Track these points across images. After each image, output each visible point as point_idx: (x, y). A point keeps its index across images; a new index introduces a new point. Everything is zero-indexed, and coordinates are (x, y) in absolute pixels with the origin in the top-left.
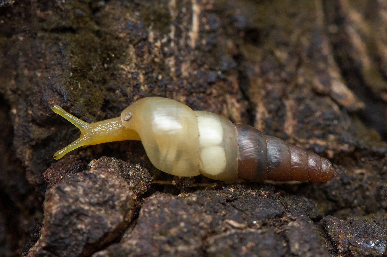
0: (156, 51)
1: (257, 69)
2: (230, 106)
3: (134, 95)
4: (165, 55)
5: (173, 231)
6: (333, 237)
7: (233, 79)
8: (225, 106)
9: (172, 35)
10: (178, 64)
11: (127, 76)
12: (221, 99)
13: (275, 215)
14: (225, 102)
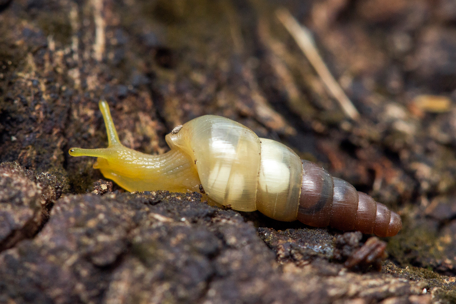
0: (58, 60)
1: (172, 88)
2: (143, 124)
3: (36, 105)
4: (69, 67)
5: (92, 223)
6: (272, 243)
7: (145, 95)
8: (137, 125)
9: (75, 46)
10: (83, 76)
11: (26, 84)
12: (133, 115)
13: (205, 214)
14: (137, 120)
